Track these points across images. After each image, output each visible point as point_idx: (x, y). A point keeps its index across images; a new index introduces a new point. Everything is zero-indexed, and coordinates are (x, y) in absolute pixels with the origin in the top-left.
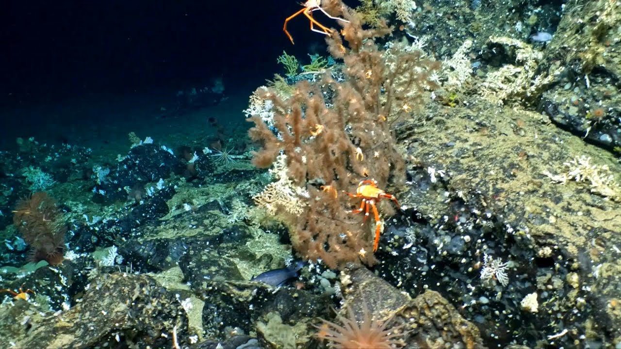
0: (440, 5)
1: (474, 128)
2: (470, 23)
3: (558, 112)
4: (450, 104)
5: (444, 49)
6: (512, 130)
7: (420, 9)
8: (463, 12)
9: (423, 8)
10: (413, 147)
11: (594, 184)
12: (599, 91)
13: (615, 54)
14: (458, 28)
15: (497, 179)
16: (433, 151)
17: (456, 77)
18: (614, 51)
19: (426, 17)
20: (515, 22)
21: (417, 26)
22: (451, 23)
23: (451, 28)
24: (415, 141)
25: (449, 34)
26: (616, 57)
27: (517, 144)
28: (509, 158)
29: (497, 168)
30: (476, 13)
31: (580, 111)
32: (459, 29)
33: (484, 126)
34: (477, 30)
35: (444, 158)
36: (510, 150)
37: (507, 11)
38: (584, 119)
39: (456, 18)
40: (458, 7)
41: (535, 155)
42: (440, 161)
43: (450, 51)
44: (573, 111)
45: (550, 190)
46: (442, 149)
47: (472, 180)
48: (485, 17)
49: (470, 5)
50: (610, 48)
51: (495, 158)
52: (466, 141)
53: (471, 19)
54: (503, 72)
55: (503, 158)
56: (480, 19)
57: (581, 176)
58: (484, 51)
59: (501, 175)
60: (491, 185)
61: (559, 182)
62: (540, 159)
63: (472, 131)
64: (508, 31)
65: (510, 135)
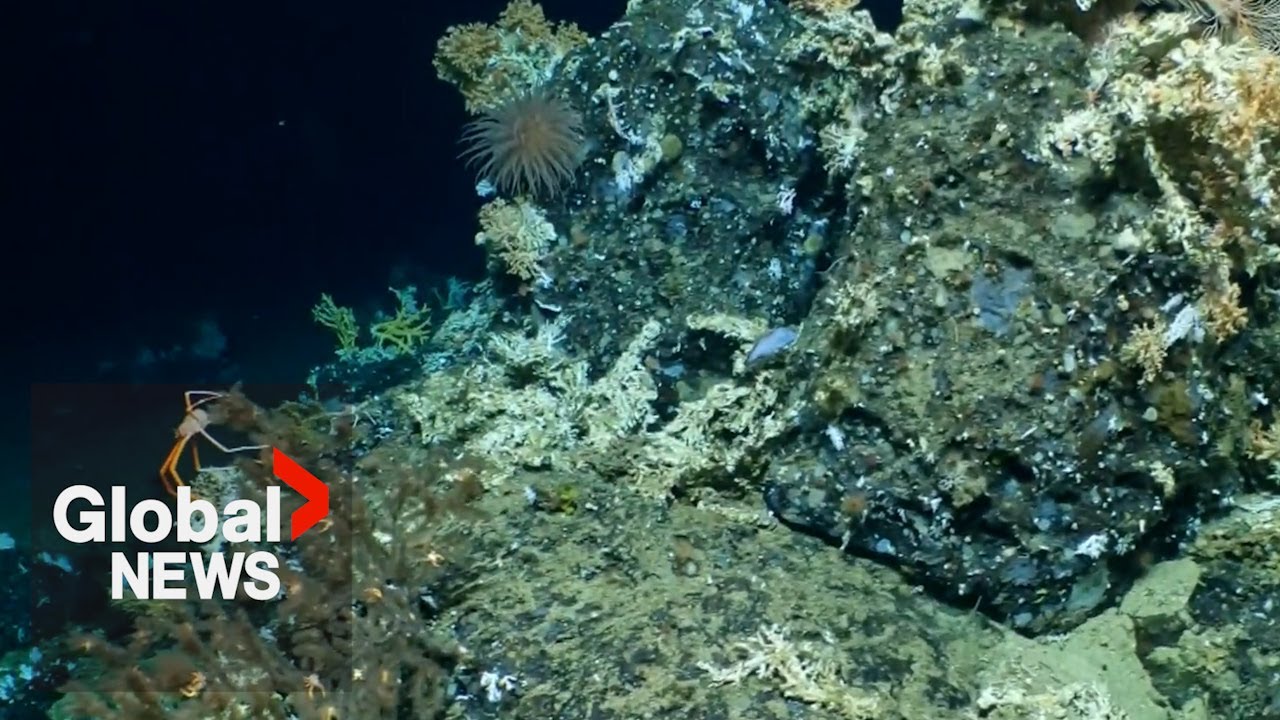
0: (608, 227)
1: (598, 567)
2: (662, 275)
3: (789, 502)
4: (564, 507)
5: (605, 341)
6: (669, 564)
7: (563, 241)
8: (647, 251)
9: (569, 237)
10: (468, 624)
11: (791, 681)
12: (861, 456)
13: (883, 379)
14: (636, 288)
15: (605, 691)
16: (499, 633)
17: (606, 424)
18: (883, 373)
19: (576, 259)
20: (765, 260)
21: (555, 282)
22: (623, 276)
23: (620, 290)
24: (473, 610)
25: (616, 306)
26: (886, 383)
27: (661, 606)
28: (639, 639)
29: (609, 665)
30: (675, 251)
31: (828, 499)
32: (639, 291)
33: (619, 559)
34: (675, 291)
35: (519, 648)
36: (645, 619)
37: (735, 245)
38: (838, 514)
39: (633, 265)
40: (635, 239)
41: (695, 625)
42: (512, 655)
43: (617, 346)
44: (817, 499)
45: (706, 701)
46: (519, 628)
47: (558, 697)
48: (693, 260)
49: (663, 232)
50: (873, 366)
51: (609, 644)
52: (572, 601)
53: (665, 265)
54: (709, 402)
55: (627, 642)
56: (683, 264)
57: (768, 666)
58: (682, 346)
59: (614, 681)
60: (590, 705)
61: (727, 683)
62: (702, 633)
63: (594, 574)
64: (747, 284)
65: (665, 576)
